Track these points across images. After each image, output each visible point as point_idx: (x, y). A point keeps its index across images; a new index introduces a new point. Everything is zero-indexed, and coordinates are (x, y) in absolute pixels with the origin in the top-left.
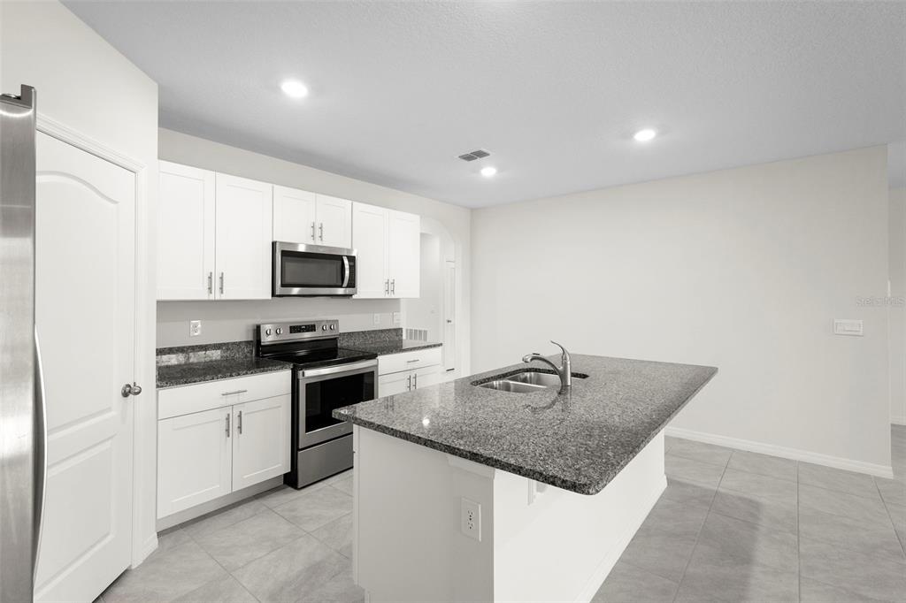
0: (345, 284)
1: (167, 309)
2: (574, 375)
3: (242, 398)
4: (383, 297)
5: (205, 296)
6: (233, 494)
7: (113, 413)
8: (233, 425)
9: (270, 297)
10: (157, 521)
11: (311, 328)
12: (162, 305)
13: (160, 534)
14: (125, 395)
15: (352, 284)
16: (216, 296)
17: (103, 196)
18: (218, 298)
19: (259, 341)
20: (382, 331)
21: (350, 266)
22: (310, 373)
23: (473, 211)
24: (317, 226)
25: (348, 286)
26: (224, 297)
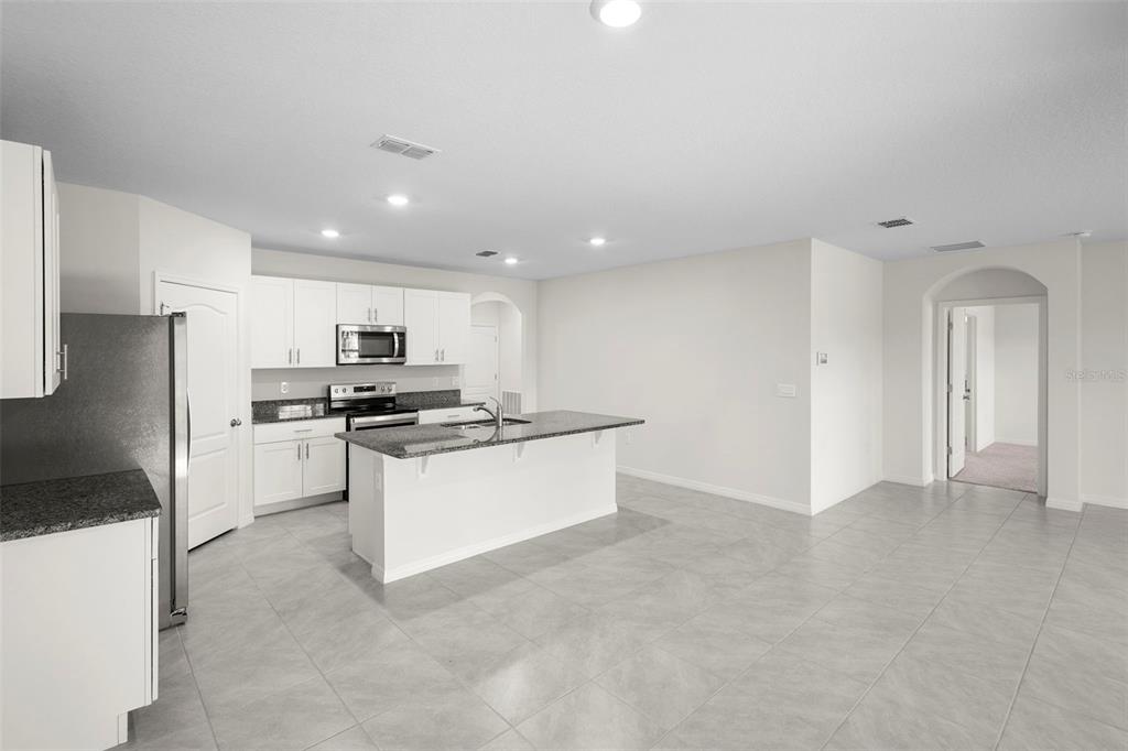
0: (396, 355)
1: (259, 374)
2: (504, 420)
3: (309, 435)
4: (432, 363)
5: (288, 366)
6: (303, 499)
7: (225, 435)
8: (303, 452)
9: (334, 365)
10: (254, 508)
11: (372, 389)
12: (255, 372)
13: (256, 517)
14: (233, 425)
15: (402, 354)
16: (295, 365)
17: (217, 311)
18: (296, 366)
19: (330, 398)
20: (440, 392)
21: (400, 341)
22: (357, 420)
23: (539, 281)
24: (373, 310)
25: (399, 356)
26: (300, 366)
